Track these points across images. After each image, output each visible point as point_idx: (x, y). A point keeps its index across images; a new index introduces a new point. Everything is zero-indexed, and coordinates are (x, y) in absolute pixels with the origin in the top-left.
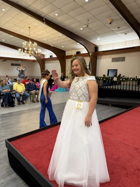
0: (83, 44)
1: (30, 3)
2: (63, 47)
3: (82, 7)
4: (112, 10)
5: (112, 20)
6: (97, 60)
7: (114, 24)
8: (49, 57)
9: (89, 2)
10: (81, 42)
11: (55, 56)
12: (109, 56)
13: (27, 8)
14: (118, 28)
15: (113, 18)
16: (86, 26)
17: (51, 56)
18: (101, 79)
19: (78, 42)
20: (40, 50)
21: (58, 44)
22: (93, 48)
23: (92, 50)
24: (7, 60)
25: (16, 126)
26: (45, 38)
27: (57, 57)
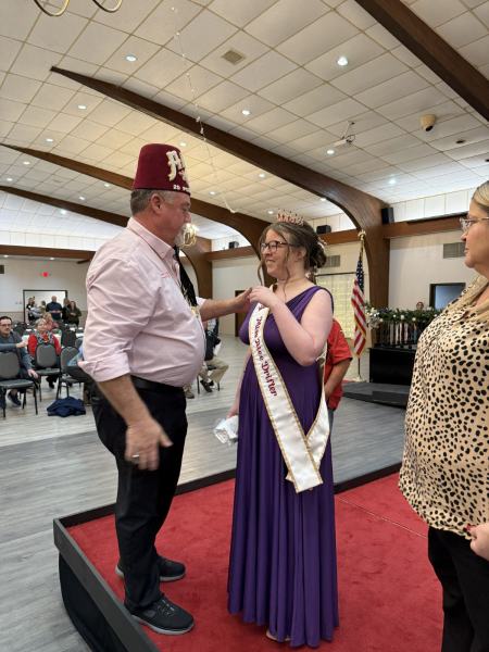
0: (337, 199)
1: (162, 84)
2: (271, 213)
3: (327, 82)
4: (432, 88)
5: (436, 119)
6: (392, 252)
7: (440, 131)
8: (227, 248)
9: (351, 66)
10: (331, 195)
11: (244, 243)
12: (432, 237)
13: (155, 99)
14: (459, 142)
15: (439, 111)
16: (345, 141)
17: (232, 245)
18: (402, 317)
19: (322, 196)
20: (194, 226)
21: (256, 205)
22: (375, 211)
23: (372, 218)
25: (100, 478)
26: (213, 187)
27: (253, 245)
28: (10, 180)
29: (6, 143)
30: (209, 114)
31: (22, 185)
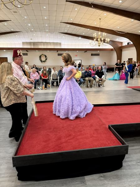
17: (128, 43)
20: (108, 39)
21: (134, 30)
24: (87, 51)
26: (118, 26)
27: (133, 43)
28: (66, 31)
29: (62, 22)
30: (110, 4)
31: (69, 32)
